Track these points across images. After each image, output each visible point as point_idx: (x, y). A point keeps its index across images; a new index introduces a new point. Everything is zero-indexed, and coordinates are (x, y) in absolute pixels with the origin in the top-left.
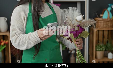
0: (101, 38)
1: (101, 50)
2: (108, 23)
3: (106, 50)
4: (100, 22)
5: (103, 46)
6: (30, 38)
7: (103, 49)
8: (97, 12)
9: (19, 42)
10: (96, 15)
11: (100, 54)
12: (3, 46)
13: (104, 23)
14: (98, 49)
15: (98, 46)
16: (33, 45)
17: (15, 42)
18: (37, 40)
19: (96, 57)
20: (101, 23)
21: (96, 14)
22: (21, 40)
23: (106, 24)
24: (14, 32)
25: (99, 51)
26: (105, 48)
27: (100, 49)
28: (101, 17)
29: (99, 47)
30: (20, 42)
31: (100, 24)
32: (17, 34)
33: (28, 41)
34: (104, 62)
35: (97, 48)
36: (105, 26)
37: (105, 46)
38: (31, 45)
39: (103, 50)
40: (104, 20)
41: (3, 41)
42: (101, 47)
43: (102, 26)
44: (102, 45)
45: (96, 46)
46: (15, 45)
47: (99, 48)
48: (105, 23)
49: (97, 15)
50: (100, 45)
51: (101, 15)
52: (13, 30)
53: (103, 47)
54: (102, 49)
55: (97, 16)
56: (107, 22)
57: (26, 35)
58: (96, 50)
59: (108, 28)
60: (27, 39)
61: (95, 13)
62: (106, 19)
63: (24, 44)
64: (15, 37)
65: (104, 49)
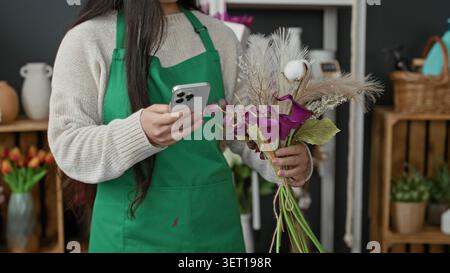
0: (417, 153)
1: (410, 200)
2: (440, 92)
3: (432, 200)
4: (409, 86)
5: (420, 183)
6: (115, 138)
7: (421, 194)
8: (400, 49)
9: (79, 154)
10: (397, 62)
11: (407, 214)
12: (35, 171)
13: (425, 90)
14: (399, 195)
15: (400, 184)
16: (127, 167)
17: (66, 153)
18: (140, 146)
19: (393, 227)
20: (414, 91)
21: (397, 55)
22: (86, 146)
23: (435, 98)
24: (62, 118)
25: (402, 200)
26: (430, 191)
27: (407, 196)
28: (417, 69)
29: (406, 188)
30: (83, 156)
31: (409, 95)
32: (74, 125)
33: (108, 152)
34: (426, 246)
35: (397, 191)
36: (429, 103)
37: (431, 184)
38: (120, 165)
39: (419, 200)
40: (426, 81)
41: (37, 154)
42: (413, 187)
43: (419, 103)
44: (417, 179)
45: (393, 183)
46: (65, 164)
47: (403, 191)
48: (430, 93)
49: (402, 60)
50: (409, 180)
51: (417, 62)
52: (61, 111)
53: (422, 188)
54: (415, 194)
55: (400, 64)
56: (437, 88)
57: (103, 127)
58: (394, 199)
59: (443, 113)
60: (105, 144)
61: (391, 52)
62: (433, 77)
63: (96, 161)
64: (64, 137)
65: (426, 196)
